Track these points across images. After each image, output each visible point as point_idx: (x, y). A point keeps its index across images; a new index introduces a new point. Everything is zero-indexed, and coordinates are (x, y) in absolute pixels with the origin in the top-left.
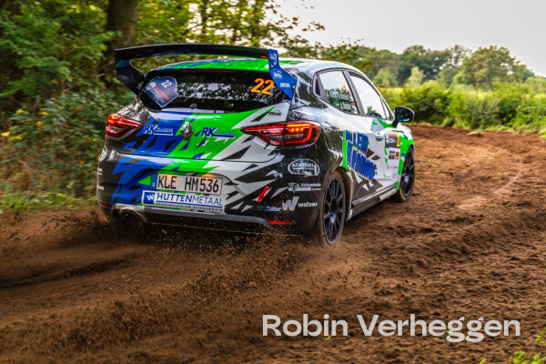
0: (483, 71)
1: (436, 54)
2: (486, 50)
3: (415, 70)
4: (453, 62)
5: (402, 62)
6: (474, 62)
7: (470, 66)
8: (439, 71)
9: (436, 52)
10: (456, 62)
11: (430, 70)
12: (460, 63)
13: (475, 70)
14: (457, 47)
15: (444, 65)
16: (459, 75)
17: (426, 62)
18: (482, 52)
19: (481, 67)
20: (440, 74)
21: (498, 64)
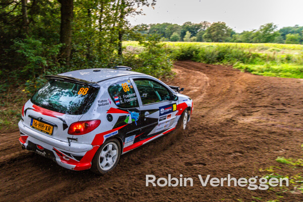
0: (214, 32)
1: (196, 25)
2: (216, 24)
3: (188, 33)
4: (203, 28)
5: (182, 29)
6: (211, 29)
7: (209, 31)
8: (197, 32)
9: (196, 24)
10: (204, 28)
11: (194, 32)
12: (206, 29)
13: (212, 32)
14: (205, 22)
15: (199, 30)
16: (205, 34)
17: (192, 28)
18: (215, 24)
19: (214, 31)
20: (198, 34)
21: (221, 29)
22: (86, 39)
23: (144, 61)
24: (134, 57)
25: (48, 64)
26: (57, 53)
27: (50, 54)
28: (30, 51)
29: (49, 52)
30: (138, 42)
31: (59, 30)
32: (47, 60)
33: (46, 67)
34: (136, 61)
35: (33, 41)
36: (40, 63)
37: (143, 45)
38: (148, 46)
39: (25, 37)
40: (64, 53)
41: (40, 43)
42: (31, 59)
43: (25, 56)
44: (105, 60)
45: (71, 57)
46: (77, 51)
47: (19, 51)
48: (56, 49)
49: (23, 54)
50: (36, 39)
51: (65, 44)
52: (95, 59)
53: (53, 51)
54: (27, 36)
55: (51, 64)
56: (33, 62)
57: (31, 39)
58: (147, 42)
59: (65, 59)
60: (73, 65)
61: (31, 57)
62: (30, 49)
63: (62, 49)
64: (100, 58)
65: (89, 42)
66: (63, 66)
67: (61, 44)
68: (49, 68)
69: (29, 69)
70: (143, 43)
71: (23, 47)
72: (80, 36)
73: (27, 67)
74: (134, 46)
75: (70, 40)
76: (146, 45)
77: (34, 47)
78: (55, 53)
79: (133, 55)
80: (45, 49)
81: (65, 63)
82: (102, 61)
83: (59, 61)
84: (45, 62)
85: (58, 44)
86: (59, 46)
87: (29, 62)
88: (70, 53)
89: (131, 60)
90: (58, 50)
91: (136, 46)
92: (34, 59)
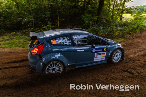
22: (108, 14)
23: (133, 23)
24: (128, 21)
25: (92, 24)
26: (96, 20)
27: (93, 20)
28: (86, 19)
29: (93, 19)
30: (131, 15)
31: (97, 10)
32: (92, 22)
33: (91, 25)
34: (128, 23)
35: (88, 15)
36: (89, 23)
37: (133, 16)
38: (136, 16)
39: (85, 14)
40: (98, 20)
41: (90, 16)
42: (86, 22)
43: (84, 21)
44: (115, 22)
45: (101, 21)
46: (104, 19)
47: (82, 19)
48: (95, 18)
49: (84, 20)
50: (88, 14)
51: (99, 16)
52: (111, 22)
53: (94, 19)
54: (86, 13)
55: (93, 24)
56: (87, 23)
57: (87, 14)
58: (135, 14)
59: (99, 22)
60: (101, 24)
61: (86, 21)
62: (86, 18)
63: (98, 18)
64: (113, 21)
65: (108, 15)
66: (97, 25)
67: (98, 16)
68: (92, 25)
69: (85, 26)
70: (133, 15)
71: (84, 17)
72: (105, 13)
73: (84, 25)
74: (127, 16)
75: (101, 14)
76: (135, 16)
77: (88, 17)
78: (95, 20)
79: (128, 20)
80: (91, 18)
81: (98, 23)
82: (114, 23)
83: (96, 23)
84: (91, 23)
85: (97, 16)
86: (97, 17)
87: (86, 23)
88: (100, 19)
89: (126, 23)
90: (97, 19)
91: (128, 16)
92: (87, 22)
